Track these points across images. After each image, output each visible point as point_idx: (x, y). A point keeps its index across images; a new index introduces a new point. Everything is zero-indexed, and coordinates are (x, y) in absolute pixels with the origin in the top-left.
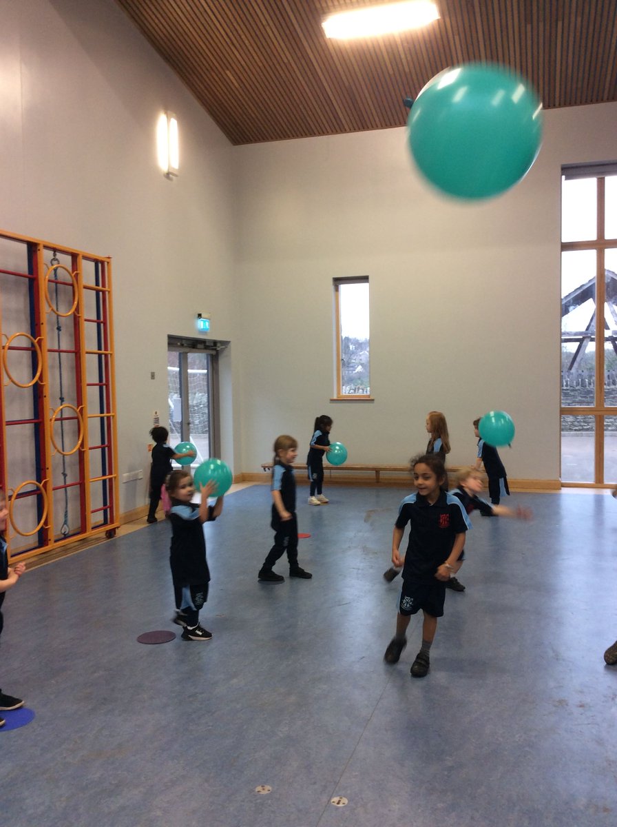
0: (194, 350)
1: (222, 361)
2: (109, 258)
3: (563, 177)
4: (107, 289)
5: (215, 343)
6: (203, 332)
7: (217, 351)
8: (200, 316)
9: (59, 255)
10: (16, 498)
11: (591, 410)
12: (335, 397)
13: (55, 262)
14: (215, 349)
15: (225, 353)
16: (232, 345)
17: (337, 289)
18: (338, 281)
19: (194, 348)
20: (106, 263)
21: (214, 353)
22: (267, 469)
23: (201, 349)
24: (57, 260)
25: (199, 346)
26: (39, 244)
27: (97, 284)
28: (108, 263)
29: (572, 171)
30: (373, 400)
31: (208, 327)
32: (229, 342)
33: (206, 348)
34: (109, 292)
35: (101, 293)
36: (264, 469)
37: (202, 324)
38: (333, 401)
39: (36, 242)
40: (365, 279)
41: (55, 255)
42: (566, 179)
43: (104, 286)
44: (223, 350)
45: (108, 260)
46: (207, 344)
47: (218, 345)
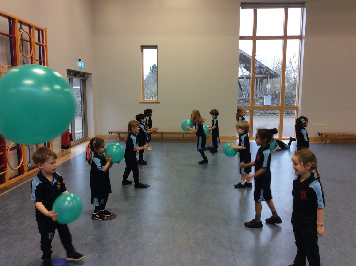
0: (76, 77)
1: (87, 83)
2: (46, 29)
3: (241, 7)
4: (45, 44)
5: (84, 74)
6: (81, 68)
7: (85, 78)
8: (80, 60)
9: (23, 26)
10: (10, 151)
11: (248, 107)
12: (142, 101)
13: (21, 30)
14: (84, 77)
15: (89, 79)
16: (92, 75)
17: (142, 51)
18: (143, 47)
19: (75, 76)
20: (44, 32)
21: (84, 78)
22: (111, 134)
23: (78, 76)
24: (22, 28)
25: (78, 75)
26: (15, 19)
27: (39, 41)
28: (45, 31)
29: (245, 5)
30: (159, 102)
31: (83, 66)
32: (91, 74)
33: (81, 76)
34: (46, 46)
35: (41, 47)
36: (110, 133)
37: (81, 64)
38: (141, 102)
39: (14, 18)
40: (155, 47)
41: (21, 26)
42: (241, 9)
43: (43, 42)
44: (88, 77)
45: (45, 30)
46: (81, 74)
47: (86, 75)
